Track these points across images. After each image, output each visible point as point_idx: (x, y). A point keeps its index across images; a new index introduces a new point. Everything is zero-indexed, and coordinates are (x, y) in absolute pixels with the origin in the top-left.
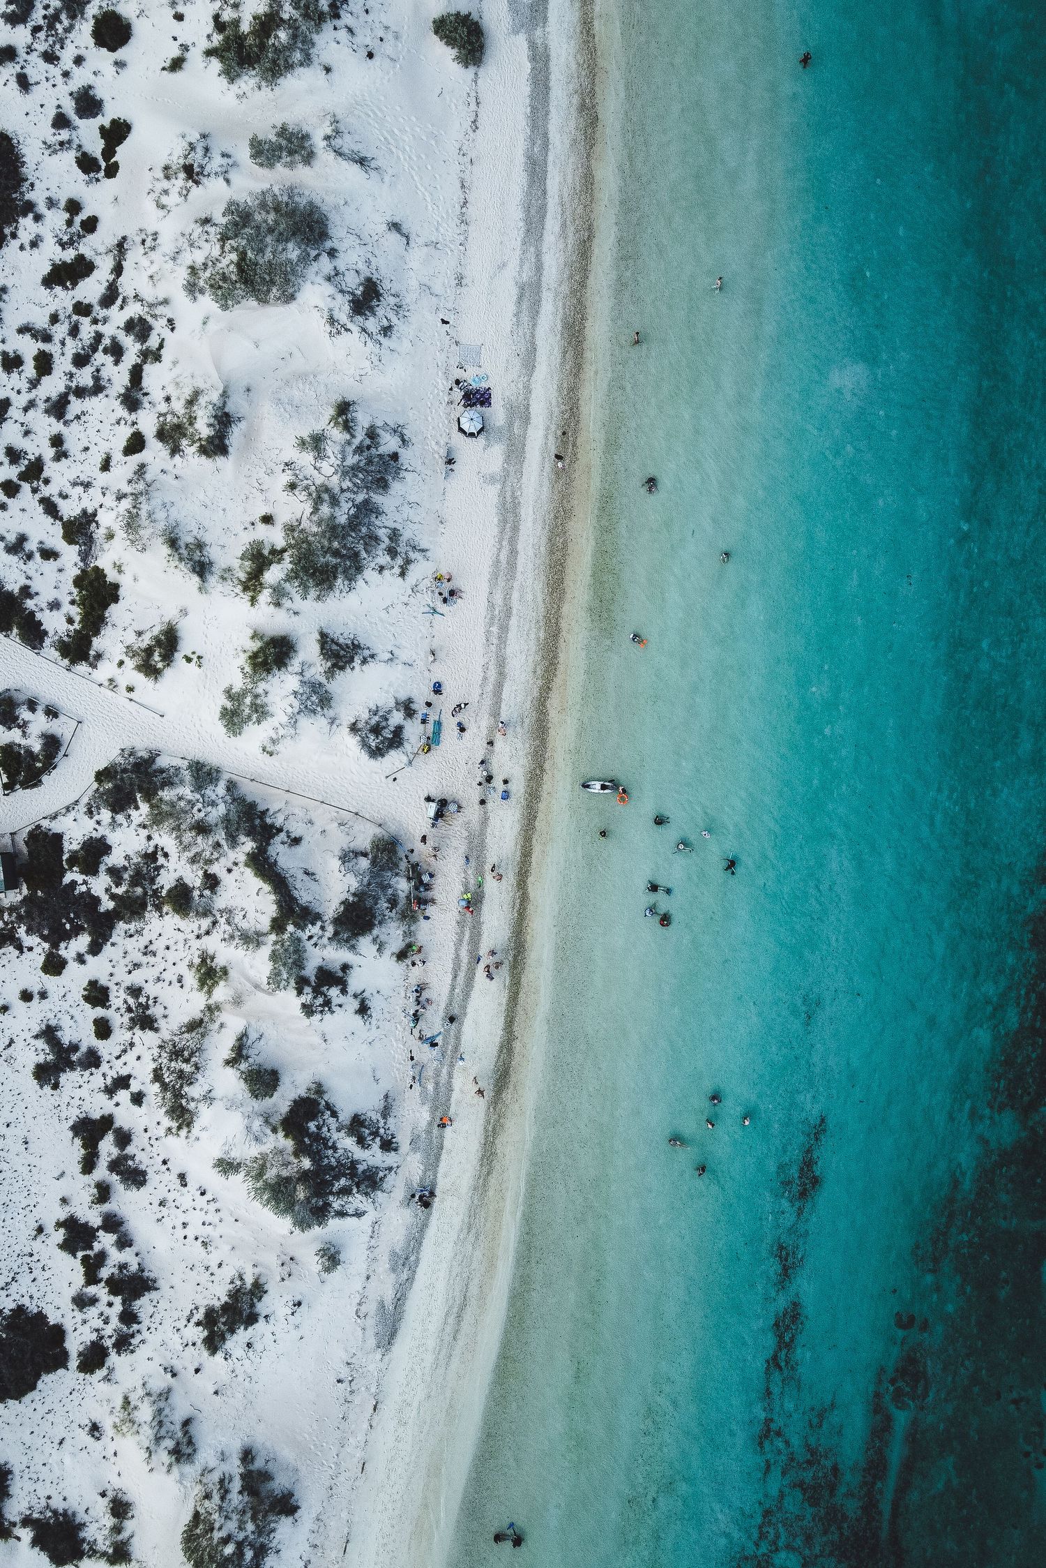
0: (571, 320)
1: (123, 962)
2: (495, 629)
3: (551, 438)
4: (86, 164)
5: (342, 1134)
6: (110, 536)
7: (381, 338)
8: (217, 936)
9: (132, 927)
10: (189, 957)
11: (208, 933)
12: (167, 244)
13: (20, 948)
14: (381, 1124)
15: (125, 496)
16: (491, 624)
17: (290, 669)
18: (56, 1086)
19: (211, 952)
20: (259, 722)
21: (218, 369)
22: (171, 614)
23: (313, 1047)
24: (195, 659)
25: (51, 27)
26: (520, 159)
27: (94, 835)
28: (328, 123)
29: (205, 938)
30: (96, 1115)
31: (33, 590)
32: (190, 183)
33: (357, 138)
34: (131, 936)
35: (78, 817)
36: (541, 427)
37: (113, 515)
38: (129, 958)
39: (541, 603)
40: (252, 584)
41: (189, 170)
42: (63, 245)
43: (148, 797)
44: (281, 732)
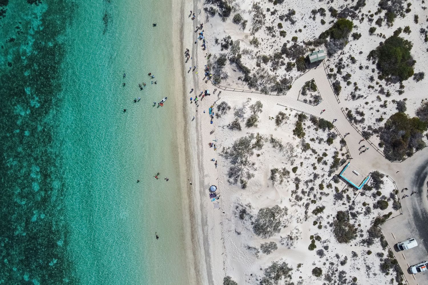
0: (193, 218)
1: (278, 43)
2: (200, 139)
3: (194, 188)
4: (318, 238)
5: (217, 9)
6: (297, 146)
7: (238, 205)
8: (255, 52)
9: (277, 51)
10: (261, 46)
11: (257, 52)
12: (294, 220)
13: (304, 42)
14: (208, 14)
15: (295, 156)
16: (201, 140)
17: (247, 119)
18: (289, 10)
19: (256, 48)
20: (253, 105)
21: (276, 191)
22: (279, 129)
23: (227, 29)
24: (271, 118)
25: (333, 272)
26: (212, 256)
27: (289, 72)
28: (259, 256)
29: (258, 51)
30: (278, 4)
31: (315, 130)
32: (290, 235)
33: (251, 254)
34: (277, 49)
35: (294, 76)
36: (197, 191)
37: (297, 151)
38: (277, 43)
39: (190, 147)
40: (259, 139)
41: (291, 239)
42: (321, 217)
43: (277, 83)
44: (247, 104)
